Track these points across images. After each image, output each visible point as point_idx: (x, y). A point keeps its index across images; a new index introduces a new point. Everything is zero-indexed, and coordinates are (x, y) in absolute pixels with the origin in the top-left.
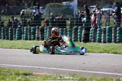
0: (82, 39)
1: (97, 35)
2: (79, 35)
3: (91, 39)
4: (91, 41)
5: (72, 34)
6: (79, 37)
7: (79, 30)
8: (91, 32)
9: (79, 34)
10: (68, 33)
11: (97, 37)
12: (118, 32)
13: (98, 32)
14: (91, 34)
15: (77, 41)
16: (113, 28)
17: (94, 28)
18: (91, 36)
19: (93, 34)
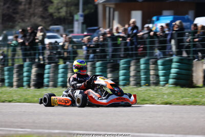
0: (32, 83)
1: (60, 75)
2: (27, 76)
3: (48, 82)
4: (48, 86)
5: (13, 75)
6: (25, 79)
7: (25, 69)
8: (46, 71)
9: (25, 74)
10: (6, 73)
11: (60, 80)
12: (98, 69)
13: (61, 71)
14: (48, 73)
15: (23, 86)
16: (89, 63)
17: (53, 64)
18: (48, 78)
19: (51, 74)
